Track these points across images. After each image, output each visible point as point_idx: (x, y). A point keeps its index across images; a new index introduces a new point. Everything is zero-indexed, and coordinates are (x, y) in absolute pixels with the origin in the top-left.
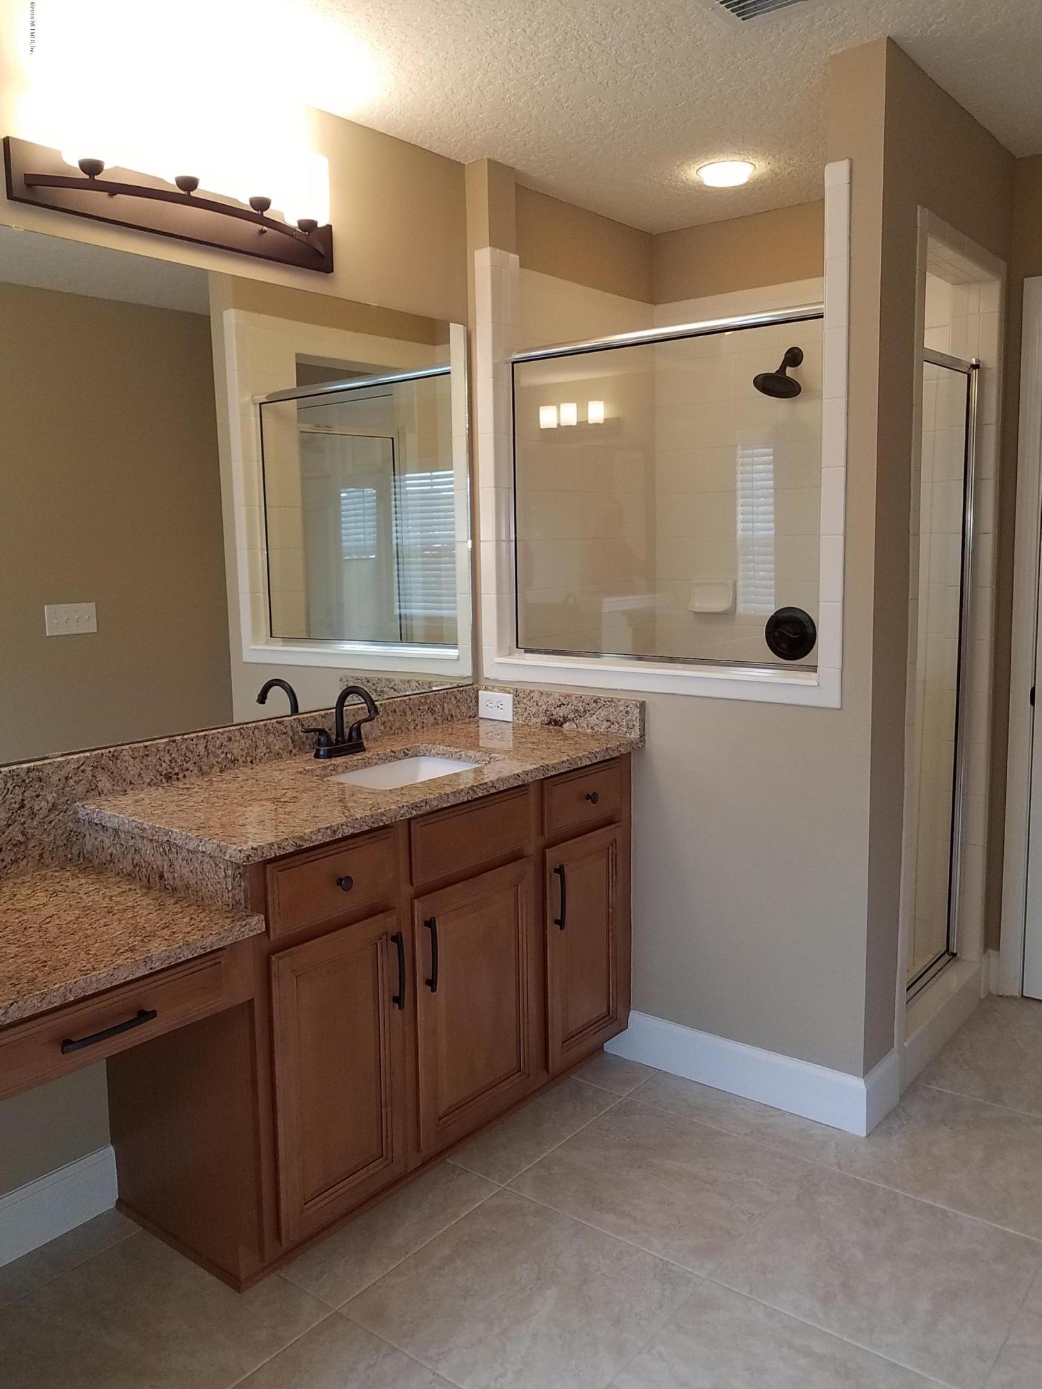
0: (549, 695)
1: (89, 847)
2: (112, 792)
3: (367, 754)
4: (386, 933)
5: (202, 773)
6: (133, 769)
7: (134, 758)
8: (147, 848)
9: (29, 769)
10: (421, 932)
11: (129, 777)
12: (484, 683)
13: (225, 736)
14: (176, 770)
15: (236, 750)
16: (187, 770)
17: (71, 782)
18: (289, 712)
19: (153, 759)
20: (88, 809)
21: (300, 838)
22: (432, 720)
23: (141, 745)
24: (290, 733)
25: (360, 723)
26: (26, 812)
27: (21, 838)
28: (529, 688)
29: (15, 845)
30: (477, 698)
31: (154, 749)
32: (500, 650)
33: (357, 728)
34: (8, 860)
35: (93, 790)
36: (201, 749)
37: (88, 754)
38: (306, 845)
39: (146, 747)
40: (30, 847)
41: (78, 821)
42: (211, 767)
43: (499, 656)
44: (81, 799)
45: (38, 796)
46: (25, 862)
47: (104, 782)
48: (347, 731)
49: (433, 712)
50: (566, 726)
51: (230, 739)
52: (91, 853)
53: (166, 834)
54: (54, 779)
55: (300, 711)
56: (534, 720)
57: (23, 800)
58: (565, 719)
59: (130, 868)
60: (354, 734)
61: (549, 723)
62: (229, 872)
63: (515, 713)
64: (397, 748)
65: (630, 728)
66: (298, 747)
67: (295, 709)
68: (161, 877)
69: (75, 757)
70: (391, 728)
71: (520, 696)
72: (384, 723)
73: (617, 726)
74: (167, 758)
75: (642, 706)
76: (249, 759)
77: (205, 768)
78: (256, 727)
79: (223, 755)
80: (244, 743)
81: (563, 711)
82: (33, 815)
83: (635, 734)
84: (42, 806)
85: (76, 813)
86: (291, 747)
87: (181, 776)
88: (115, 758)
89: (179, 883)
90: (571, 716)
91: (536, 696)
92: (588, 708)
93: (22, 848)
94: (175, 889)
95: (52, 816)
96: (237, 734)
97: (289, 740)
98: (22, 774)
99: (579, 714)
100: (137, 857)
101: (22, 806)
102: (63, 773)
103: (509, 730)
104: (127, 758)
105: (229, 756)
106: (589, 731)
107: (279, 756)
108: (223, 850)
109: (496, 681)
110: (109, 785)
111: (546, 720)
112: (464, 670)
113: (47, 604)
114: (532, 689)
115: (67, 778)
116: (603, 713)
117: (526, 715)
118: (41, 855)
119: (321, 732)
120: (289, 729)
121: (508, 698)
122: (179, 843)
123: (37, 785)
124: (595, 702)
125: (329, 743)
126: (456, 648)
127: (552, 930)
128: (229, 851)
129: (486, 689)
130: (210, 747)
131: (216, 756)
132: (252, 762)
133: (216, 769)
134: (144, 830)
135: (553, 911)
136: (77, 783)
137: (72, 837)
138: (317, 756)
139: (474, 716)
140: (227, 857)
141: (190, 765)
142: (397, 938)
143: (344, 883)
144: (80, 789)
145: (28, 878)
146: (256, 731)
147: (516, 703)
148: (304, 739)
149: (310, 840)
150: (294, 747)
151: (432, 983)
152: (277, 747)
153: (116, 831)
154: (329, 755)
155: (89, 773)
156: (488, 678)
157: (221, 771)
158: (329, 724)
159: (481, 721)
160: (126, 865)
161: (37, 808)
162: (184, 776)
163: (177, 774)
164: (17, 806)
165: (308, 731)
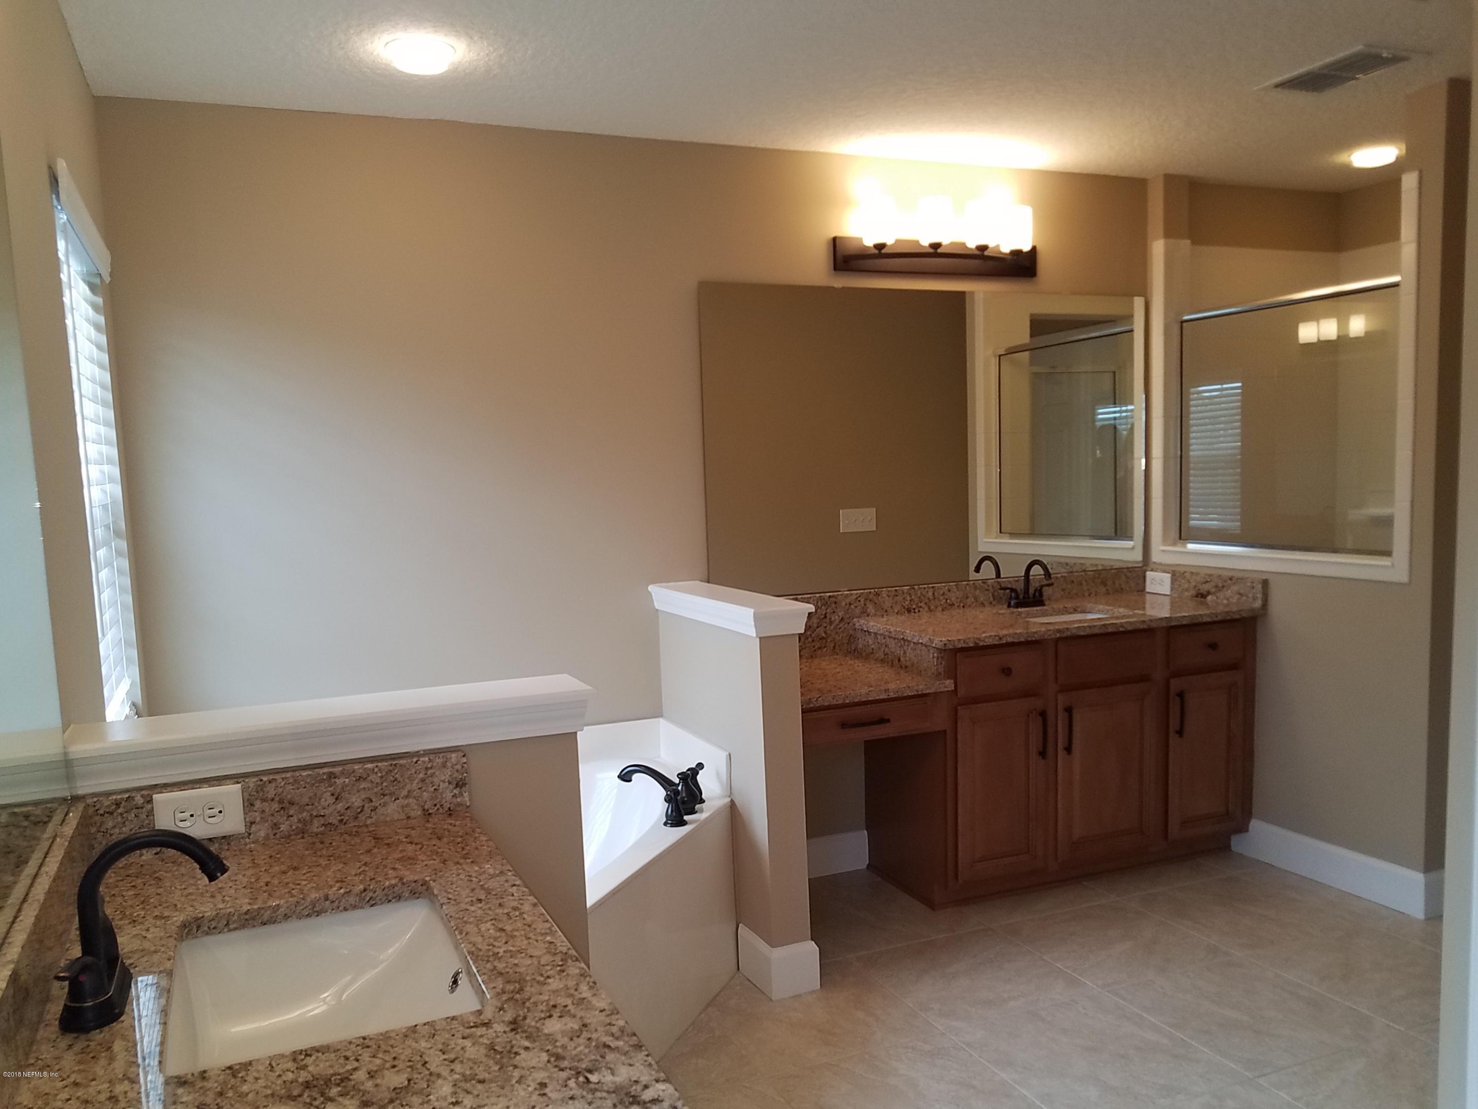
0: (1197, 574)
1: (860, 646)
2: (875, 615)
3: (1045, 608)
4: (1035, 710)
5: (930, 610)
6: (888, 603)
7: (889, 596)
8: (892, 643)
9: (830, 596)
10: (1062, 716)
11: (885, 608)
12: (1152, 566)
13: (947, 588)
14: (914, 607)
15: (953, 597)
16: (921, 607)
17: (853, 607)
18: (994, 577)
19: (900, 598)
20: (861, 623)
21: (978, 639)
22: (1104, 590)
23: (893, 589)
24: (992, 590)
25: (1042, 586)
26: (827, 620)
27: (824, 635)
28: (1182, 570)
29: (820, 639)
30: (1144, 577)
31: (901, 592)
32: (1165, 540)
33: (1040, 591)
34: (816, 647)
35: (864, 613)
36: (930, 594)
37: (862, 591)
38: (981, 644)
39: (896, 590)
40: (829, 641)
41: (855, 630)
42: (936, 607)
43: (1164, 545)
44: (857, 617)
45: (834, 612)
46: (825, 649)
47: (871, 609)
48: (1031, 591)
49: (1105, 585)
50: (1209, 598)
51: (949, 591)
52: (861, 649)
53: (902, 634)
54: (843, 604)
55: (1002, 576)
56: (1186, 594)
57: (826, 614)
58: (1209, 593)
59: (882, 656)
60: (1037, 594)
61: (1197, 596)
62: (935, 655)
63: (1172, 589)
64: (1069, 605)
65: (1255, 599)
66: (997, 600)
67: (998, 575)
68: (899, 660)
69: (855, 592)
70: (1069, 593)
71: (1177, 575)
72: (1063, 590)
73: (1244, 598)
74: (909, 598)
75: (1265, 583)
76: (962, 605)
77: (932, 607)
78: (967, 584)
79: (944, 601)
80: (959, 594)
81: (1205, 588)
82: (831, 623)
83: (1258, 604)
84: (836, 618)
85: (854, 625)
86: (992, 599)
87: (916, 611)
88: (877, 594)
89: (908, 664)
90: (1213, 590)
91: (1187, 575)
92: (1225, 584)
93: (824, 641)
94: (906, 667)
95: (841, 625)
96: (955, 587)
97: (991, 595)
98: (826, 598)
99: (1219, 588)
100: (887, 650)
101: (825, 617)
102: (848, 601)
103: (1167, 601)
104: (885, 595)
105: (948, 601)
106: (1225, 602)
107: (983, 604)
108: (931, 641)
109: (1161, 564)
110: (873, 611)
111: (1193, 592)
112: (1137, 556)
113: (842, 509)
114: (1186, 570)
115: (850, 604)
116: (1235, 588)
117: (1180, 590)
118: (834, 647)
119: (1012, 590)
120: (990, 588)
121: (1167, 576)
122: (909, 639)
123: (834, 606)
124: (1231, 579)
125: (1017, 598)
126: (1132, 540)
127: (1174, 739)
128: (935, 642)
129: (1152, 570)
130: (936, 594)
131: (939, 600)
132: (963, 607)
133: (940, 609)
134: (890, 632)
135: (1174, 724)
136: (856, 607)
137: (852, 638)
138: (1009, 606)
139: (1143, 590)
140: (934, 645)
141: (922, 604)
142: (1043, 714)
143: (1007, 672)
144: (858, 611)
145: (827, 658)
146: (968, 587)
147: (1174, 580)
148: (1002, 595)
149: (983, 641)
150: (994, 600)
151: (1068, 749)
152: (982, 599)
153: (875, 634)
154: (1017, 606)
155: (862, 602)
156: (1155, 563)
157: (943, 610)
158: (1020, 586)
159: (1148, 595)
160: (880, 655)
161: (833, 619)
162: (919, 611)
163: (914, 609)
164: (823, 617)
165: (1002, 589)
